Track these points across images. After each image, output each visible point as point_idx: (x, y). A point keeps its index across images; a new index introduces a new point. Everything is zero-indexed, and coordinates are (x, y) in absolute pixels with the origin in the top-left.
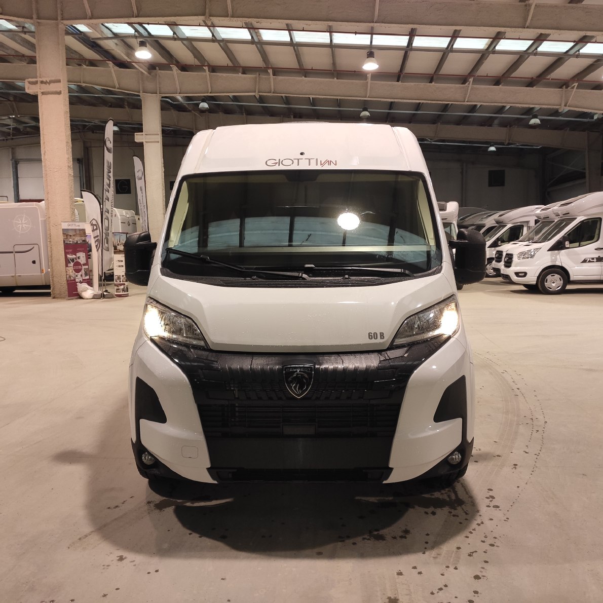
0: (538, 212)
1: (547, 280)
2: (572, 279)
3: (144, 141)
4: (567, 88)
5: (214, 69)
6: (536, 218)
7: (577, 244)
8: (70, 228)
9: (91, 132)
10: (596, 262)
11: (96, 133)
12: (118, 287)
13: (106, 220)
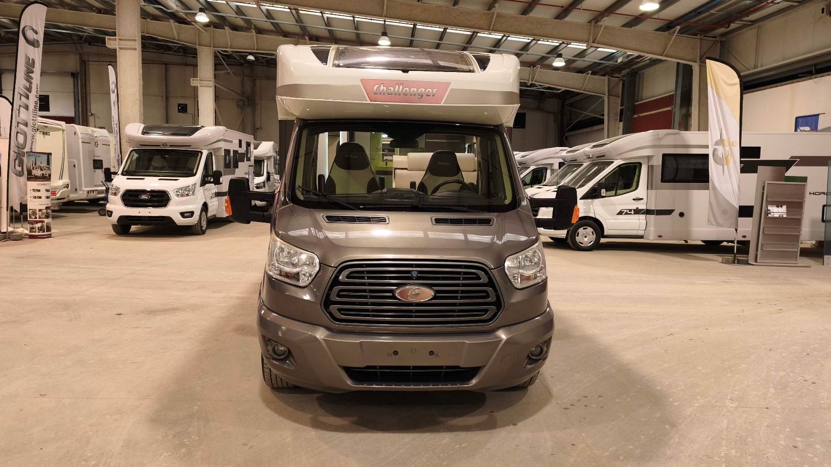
0: (564, 154)
1: (578, 234)
2: (606, 233)
3: (117, 47)
4: (596, 23)
6: (562, 161)
7: (613, 193)
9: (87, 44)
10: (634, 214)
11: (93, 45)
12: (32, 224)
13: (19, 134)
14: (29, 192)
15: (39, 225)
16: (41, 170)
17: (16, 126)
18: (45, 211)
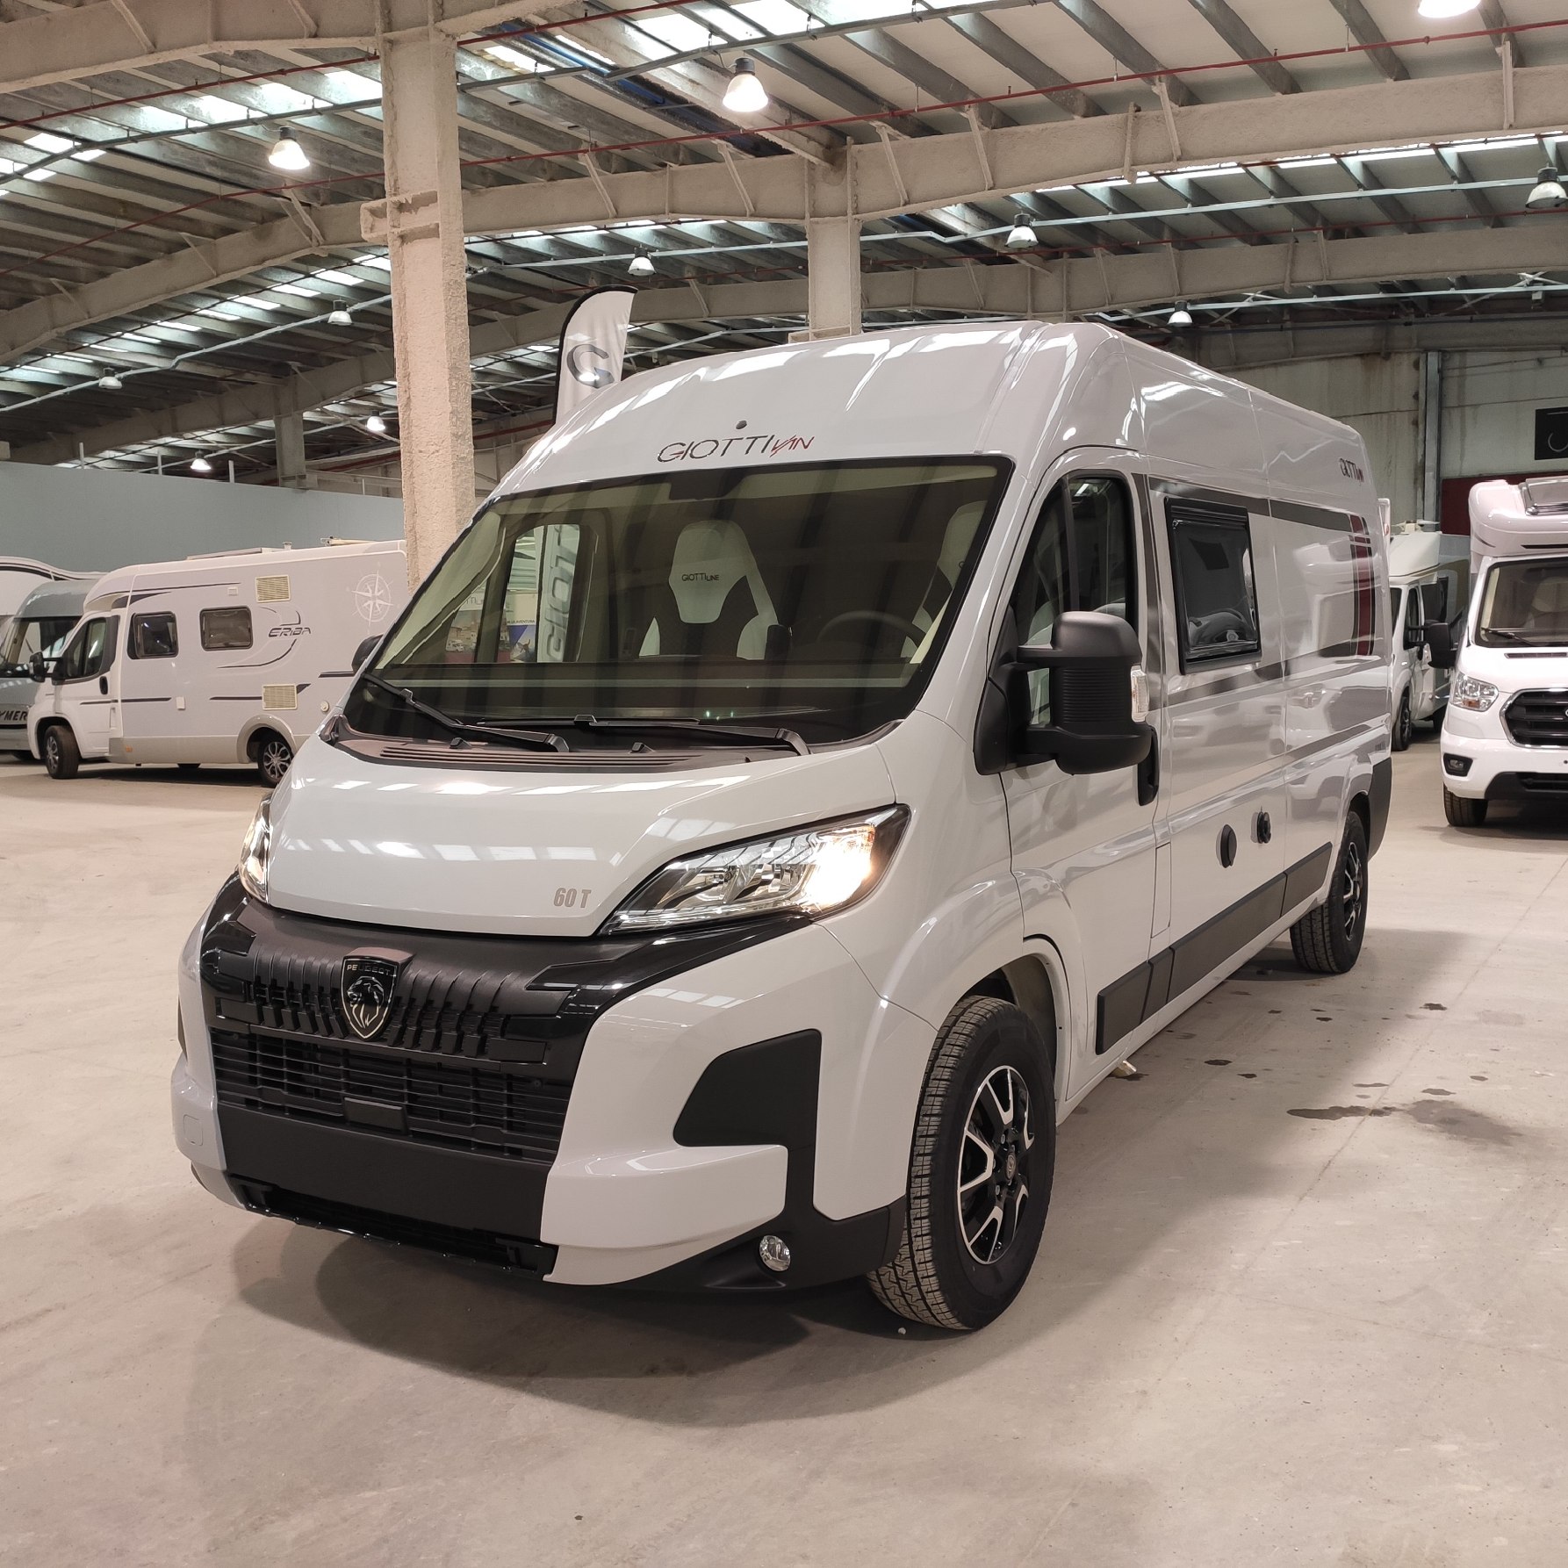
5: (1002, 116)
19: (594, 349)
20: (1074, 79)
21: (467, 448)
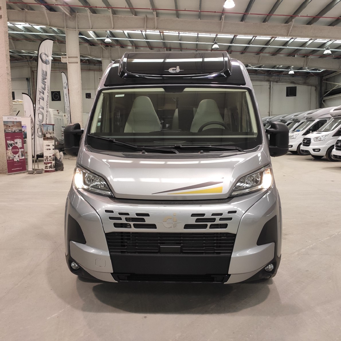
3: (67, 62)
8: (9, 120)
12: (46, 164)
13: (39, 114)
14: (44, 146)
15: (50, 165)
16: (50, 134)
17: (38, 110)
18: (52, 157)
19: (45, 54)
20: (134, 7)
21: (10, 78)
